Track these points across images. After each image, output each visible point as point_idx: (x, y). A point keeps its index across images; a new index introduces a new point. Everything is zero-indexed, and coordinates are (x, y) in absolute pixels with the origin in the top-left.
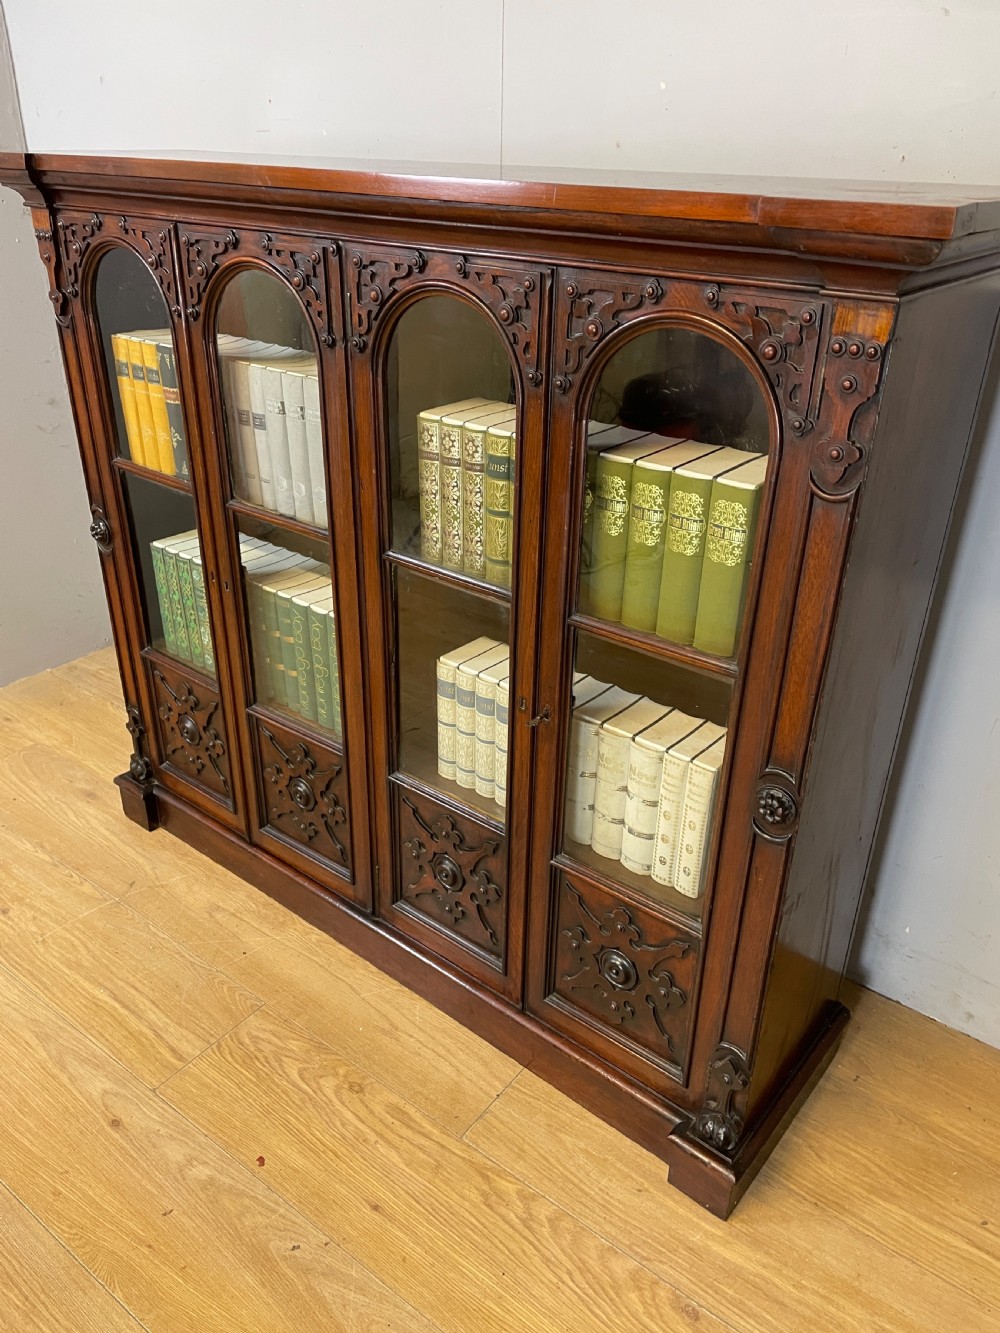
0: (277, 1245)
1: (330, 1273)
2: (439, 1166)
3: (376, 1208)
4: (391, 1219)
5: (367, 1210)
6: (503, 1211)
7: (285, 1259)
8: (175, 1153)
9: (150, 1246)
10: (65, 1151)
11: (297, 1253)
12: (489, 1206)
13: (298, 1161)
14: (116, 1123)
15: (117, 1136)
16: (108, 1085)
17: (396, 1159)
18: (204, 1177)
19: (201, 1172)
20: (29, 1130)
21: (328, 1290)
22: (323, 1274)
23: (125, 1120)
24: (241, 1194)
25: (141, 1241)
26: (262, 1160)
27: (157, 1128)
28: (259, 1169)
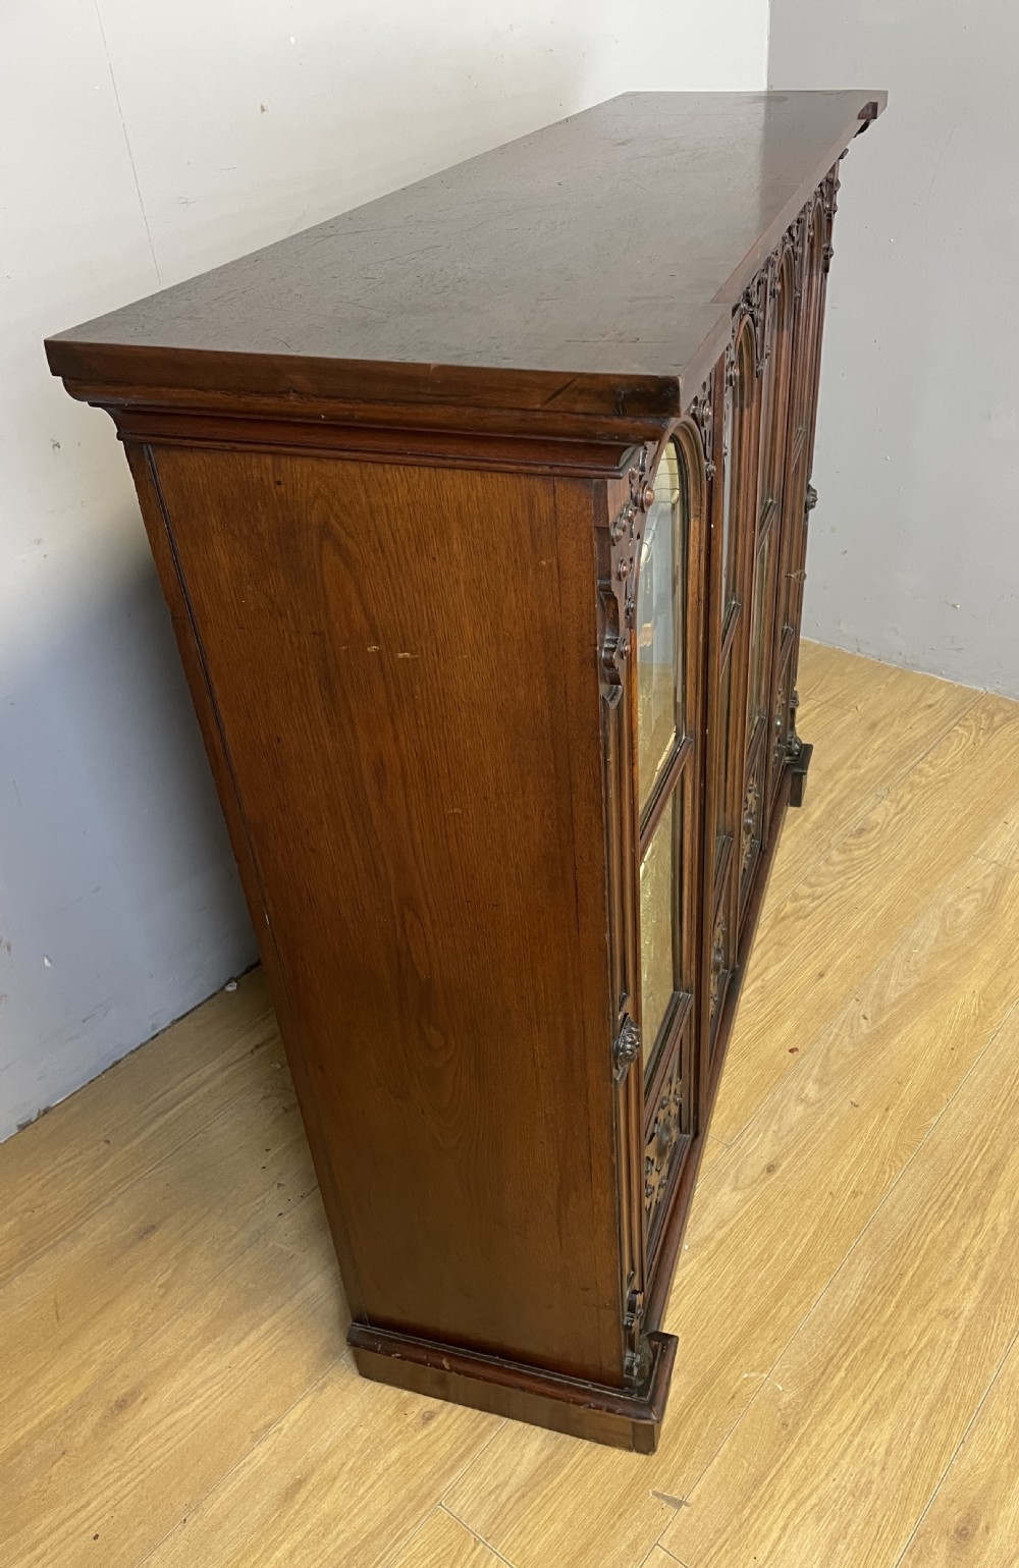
0: (865, 1027)
1: (880, 995)
2: (778, 943)
3: (821, 975)
4: (828, 966)
5: (824, 980)
6: (808, 909)
7: (875, 1022)
8: (797, 1112)
9: (887, 1110)
10: (808, 1202)
11: (868, 1016)
12: (806, 917)
13: (789, 1025)
14: (771, 1169)
15: (785, 1164)
16: (727, 1188)
18: (816, 1087)
19: (811, 1090)
20: (790, 1243)
21: (892, 995)
22: (881, 999)
23: (765, 1162)
24: (827, 1057)
25: (884, 1117)
26: (791, 1051)
27: (771, 1132)
28: (801, 1051)
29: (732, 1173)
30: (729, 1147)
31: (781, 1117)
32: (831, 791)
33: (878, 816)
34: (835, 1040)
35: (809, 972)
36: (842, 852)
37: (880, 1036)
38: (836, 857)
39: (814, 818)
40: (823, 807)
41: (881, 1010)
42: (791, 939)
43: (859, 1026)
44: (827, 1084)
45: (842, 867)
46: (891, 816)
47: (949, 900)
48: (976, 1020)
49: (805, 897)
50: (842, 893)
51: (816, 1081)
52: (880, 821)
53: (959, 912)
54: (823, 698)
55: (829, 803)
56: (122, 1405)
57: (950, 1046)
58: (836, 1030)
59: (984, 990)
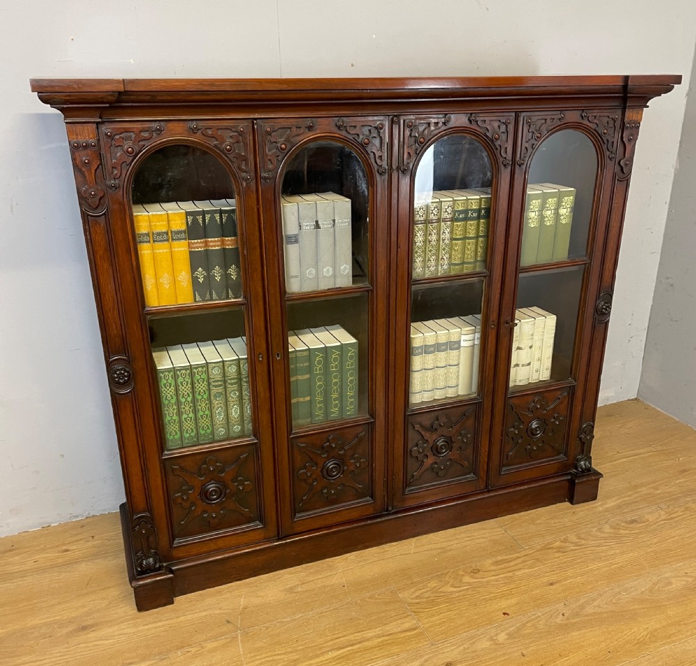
0: (559, 620)
1: (582, 607)
3: (551, 584)
4: (560, 581)
5: (552, 587)
6: (569, 549)
7: (568, 619)
8: (486, 644)
11: (566, 615)
12: (565, 552)
13: (514, 601)
17: (527, 571)
18: (506, 637)
19: (502, 637)
21: (589, 610)
22: (581, 609)
23: (448, 660)
24: (524, 625)
26: (504, 614)
27: (462, 648)
28: (510, 617)
29: (426, 657)
30: (433, 645)
31: (474, 643)
32: (629, 496)
33: (651, 518)
34: (536, 618)
35: (545, 580)
36: (612, 527)
37: (565, 628)
38: (607, 528)
39: (607, 506)
40: (618, 502)
41: (577, 614)
42: (546, 560)
43: (556, 617)
44: (514, 638)
45: (607, 535)
46: (660, 520)
47: (666, 575)
48: (638, 643)
49: (572, 543)
50: (597, 548)
51: (508, 634)
52: (651, 520)
53: (670, 583)
54: (660, 448)
55: (622, 502)
56: (84, 628)
57: (609, 650)
58: (539, 614)
59: (656, 630)
